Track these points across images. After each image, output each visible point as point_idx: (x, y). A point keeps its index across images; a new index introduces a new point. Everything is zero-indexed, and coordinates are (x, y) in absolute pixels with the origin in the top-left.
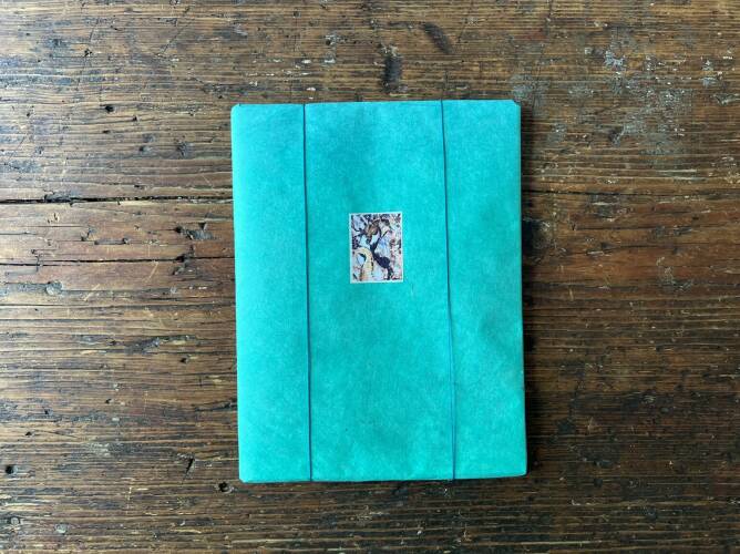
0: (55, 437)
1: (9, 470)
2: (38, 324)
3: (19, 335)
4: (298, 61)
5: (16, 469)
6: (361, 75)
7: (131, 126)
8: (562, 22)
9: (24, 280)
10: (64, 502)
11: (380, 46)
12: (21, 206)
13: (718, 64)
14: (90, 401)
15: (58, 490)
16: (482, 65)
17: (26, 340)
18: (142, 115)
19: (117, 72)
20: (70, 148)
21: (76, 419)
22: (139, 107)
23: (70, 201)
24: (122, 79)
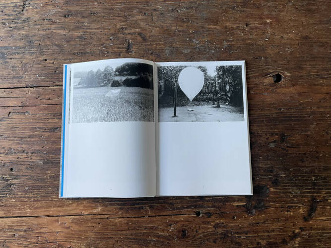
0: (26, 159)
1: (12, 169)
2: (22, 124)
3: (16, 128)
4: (102, 45)
5: (14, 169)
6: (120, 48)
7: (52, 65)
8: (180, 31)
9: (19, 111)
10: (28, 179)
11: (126, 40)
12: (19, 89)
13: (228, 41)
14: (37, 147)
15: (26, 176)
16: (156, 44)
17: (18, 129)
18: (55, 62)
19: (48, 49)
20: (34, 72)
21: (33, 153)
22: (54, 60)
23: (33, 87)
24: (50, 51)
